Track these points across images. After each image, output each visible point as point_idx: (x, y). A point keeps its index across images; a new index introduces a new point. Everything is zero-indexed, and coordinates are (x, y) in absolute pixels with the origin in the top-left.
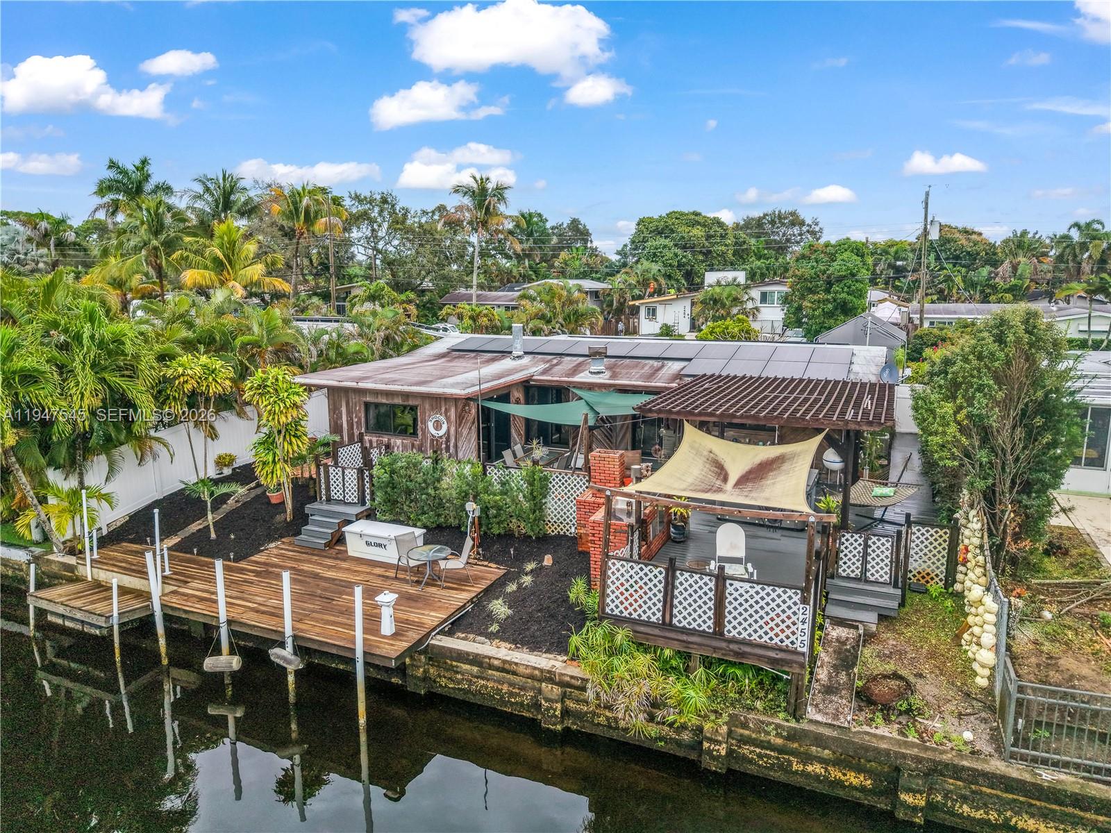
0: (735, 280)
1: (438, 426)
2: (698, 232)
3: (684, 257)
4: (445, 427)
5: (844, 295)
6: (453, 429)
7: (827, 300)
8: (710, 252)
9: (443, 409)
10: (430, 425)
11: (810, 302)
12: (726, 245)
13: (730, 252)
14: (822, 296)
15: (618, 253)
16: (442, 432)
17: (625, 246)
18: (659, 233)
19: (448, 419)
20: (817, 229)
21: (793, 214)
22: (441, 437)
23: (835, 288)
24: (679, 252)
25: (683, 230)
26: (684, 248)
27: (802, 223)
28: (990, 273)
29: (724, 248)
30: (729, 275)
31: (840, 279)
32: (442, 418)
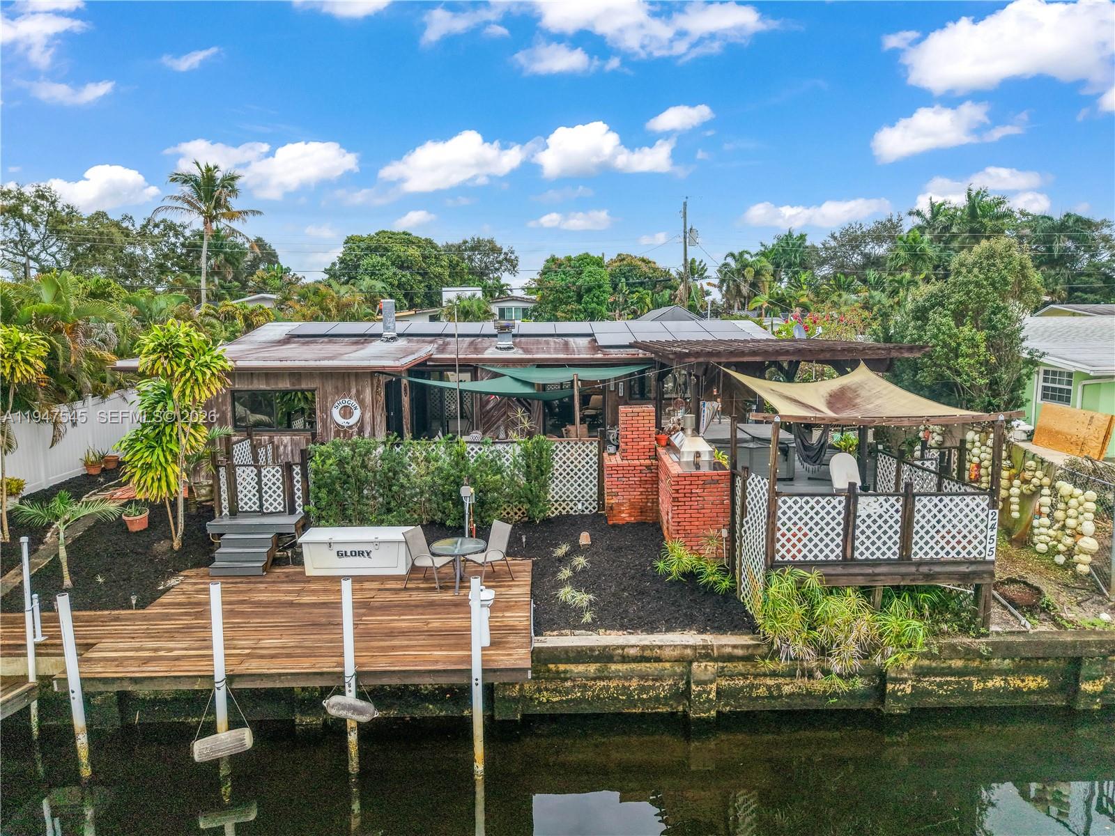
0: (474, 296)
1: (347, 412)
2: (413, 252)
3: (403, 276)
4: (357, 414)
5: (594, 305)
6: (368, 416)
7: (579, 310)
8: (426, 273)
9: (354, 391)
10: (336, 414)
11: (563, 312)
12: (442, 266)
13: (447, 273)
14: (575, 306)
15: (326, 271)
16: (353, 421)
17: (334, 264)
18: (371, 250)
19: (361, 403)
20: (513, 257)
21: (491, 242)
22: (351, 427)
23: (586, 298)
24: (398, 271)
25: (398, 248)
26: (401, 267)
27: (499, 251)
28: (671, 295)
29: (440, 270)
30: (467, 292)
31: (589, 290)
32: (353, 402)
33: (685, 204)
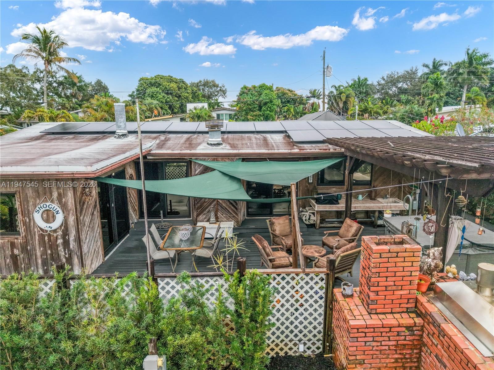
0: (203, 107)
1: (49, 217)
2: (173, 85)
3: (168, 98)
4: (60, 218)
5: (268, 112)
6: (72, 219)
7: (260, 115)
8: (180, 96)
9: (55, 195)
10: (38, 218)
11: (251, 116)
12: (188, 93)
13: (190, 97)
14: (258, 113)
15: (130, 96)
16: (56, 225)
17: (133, 92)
18: (152, 85)
19: (64, 207)
20: (224, 89)
21: (213, 81)
22: (55, 231)
23: (263, 108)
24: (165, 95)
25: (165, 83)
26: (167, 94)
27: (217, 86)
28: (303, 108)
29: (187, 94)
30: (200, 105)
31: (266, 104)
32: (55, 206)
33: (324, 52)
